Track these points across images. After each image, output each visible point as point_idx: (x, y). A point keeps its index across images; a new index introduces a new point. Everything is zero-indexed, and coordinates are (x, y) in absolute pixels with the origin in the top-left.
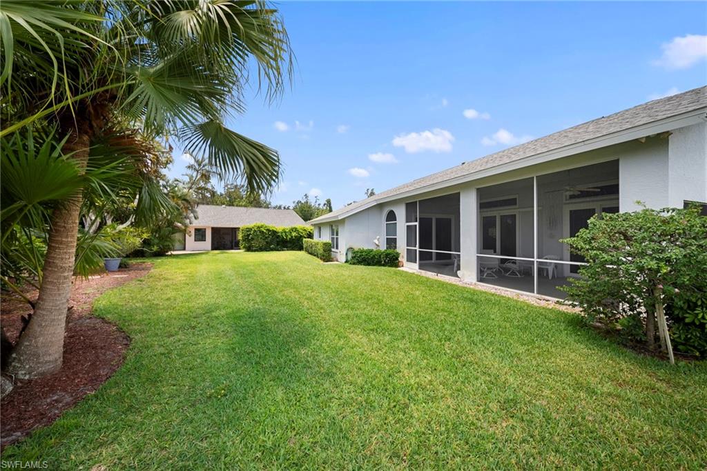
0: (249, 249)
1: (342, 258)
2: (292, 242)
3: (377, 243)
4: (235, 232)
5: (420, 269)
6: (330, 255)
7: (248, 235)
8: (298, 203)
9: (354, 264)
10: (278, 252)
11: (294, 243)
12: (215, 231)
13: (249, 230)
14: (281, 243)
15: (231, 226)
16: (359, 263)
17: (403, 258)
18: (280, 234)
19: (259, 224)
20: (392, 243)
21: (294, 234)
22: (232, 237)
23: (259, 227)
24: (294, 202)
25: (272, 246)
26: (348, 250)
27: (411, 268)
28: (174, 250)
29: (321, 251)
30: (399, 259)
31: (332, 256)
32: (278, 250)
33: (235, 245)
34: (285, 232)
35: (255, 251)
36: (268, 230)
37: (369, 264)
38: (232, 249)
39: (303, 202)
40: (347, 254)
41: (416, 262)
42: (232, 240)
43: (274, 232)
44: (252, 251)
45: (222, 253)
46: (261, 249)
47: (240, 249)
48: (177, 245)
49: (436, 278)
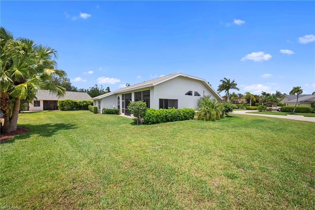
0: (63, 110)
1: (101, 112)
2: (84, 107)
3: (114, 107)
4: (56, 102)
5: (125, 115)
6: (97, 111)
7: (63, 104)
8: (92, 88)
9: (104, 114)
10: (77, 111)
11: (85, 107)
12: (45, 102)
13: (63, 102)
14: (79, 107)
15: (54, 100)
16: (106, 114)
17: (121, 112)
18: (78, 103)
19: (68, 99)
20: (119, 106)
21: (84, 103)
22: (55, 104)
23: (67, 101)
24: (90, 88)
25: (74, 109)
26: (103, 109)
27: (123, 115)
28: (25, 111)
29: (93, 110)
30: (120, 112)
31: (98, 112)
32: (77, 110)
33: (56, 108)
34: (81, 103)
35: (66, 110)
36: (73, 102)
37: (109, 114)
38: (54, 110)
39: (95, 88)
40: (103, 111)
41: (124, 113)
42: (54, 106)
43: (75, 103)
44: (65, 110)
45: (50, 111)
46: (69, 110)
47: (59, 110)
48: (26, 108)
49: (127, 117)
